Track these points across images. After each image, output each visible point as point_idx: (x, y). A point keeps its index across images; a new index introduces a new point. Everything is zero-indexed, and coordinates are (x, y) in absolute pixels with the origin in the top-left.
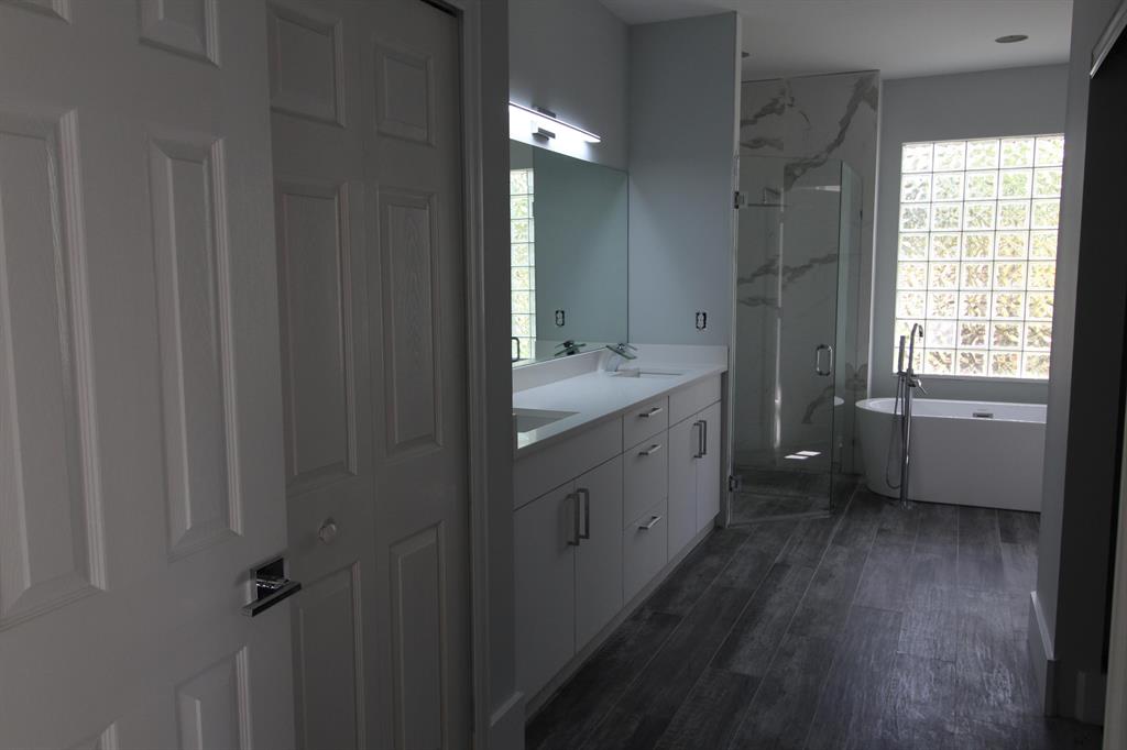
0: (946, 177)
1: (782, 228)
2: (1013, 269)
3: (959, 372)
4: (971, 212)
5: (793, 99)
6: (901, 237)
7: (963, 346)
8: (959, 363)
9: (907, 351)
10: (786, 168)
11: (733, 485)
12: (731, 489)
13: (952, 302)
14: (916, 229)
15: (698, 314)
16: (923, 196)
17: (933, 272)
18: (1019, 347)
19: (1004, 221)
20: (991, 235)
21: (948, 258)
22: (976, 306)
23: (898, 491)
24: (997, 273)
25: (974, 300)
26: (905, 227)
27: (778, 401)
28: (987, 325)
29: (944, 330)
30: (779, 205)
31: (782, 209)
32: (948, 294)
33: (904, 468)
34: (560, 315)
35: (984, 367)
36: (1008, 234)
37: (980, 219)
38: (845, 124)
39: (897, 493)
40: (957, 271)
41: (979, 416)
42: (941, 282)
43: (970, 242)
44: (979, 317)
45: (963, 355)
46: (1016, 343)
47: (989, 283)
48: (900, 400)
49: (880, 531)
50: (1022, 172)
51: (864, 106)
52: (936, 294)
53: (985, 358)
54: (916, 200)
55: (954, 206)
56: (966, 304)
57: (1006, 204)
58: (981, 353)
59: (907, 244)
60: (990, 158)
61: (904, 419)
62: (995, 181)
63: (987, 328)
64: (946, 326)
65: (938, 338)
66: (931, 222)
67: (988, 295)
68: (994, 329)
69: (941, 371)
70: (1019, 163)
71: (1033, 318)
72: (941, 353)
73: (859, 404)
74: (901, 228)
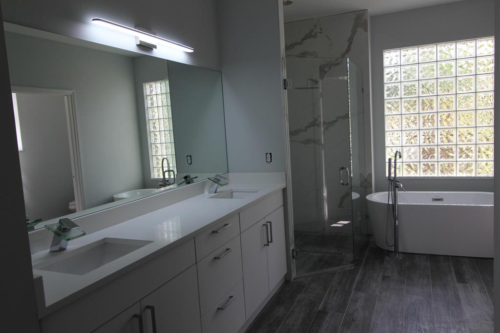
0: (408, 67)
1: (321, 101)
2: (448, 116)
3: (422, 175)
4: (423, 86)
5: (321, 29)
6: (386, 102)
7: (424, 160)
8: (422, 170)
9: (393, 164)
10: (320, 67)
11: (295, 255)
12: (293, 257)
13: (416, 136)
14: (393, 97)
15: (267, 154)
16: (396, 79)
17: (404, 121)
18: (454, 159)
19: (442, 90)
20: (435, 98)
21: (412, 111)
22: (429, 138)
23: (393, 247)
24: (439, 119)
25: (428, 135)
26: (387, 97)
27: (325, 194)
28: (436, 148)
29: (412, 152)
30: (319, 88)
31: (321, 90)
32: (413, 132)
33: (396, 228)
34: (189, 158)
35: (436, 171)
36: (444, 97)
37: (428, 89)
38: (350, 41)
39: (393, 249)
40: (417, 119)
41: (436, 200)
42: (409, 126)
43: (423, 102)
44: (431, 144)
45: (424, 165)
46: (452, 157)
47: (435, 125)
48: (390, 192)
49: (384, 278)
50: (449, 62)
51: (360, 30)
52: (406, 132)
53: (436, 166)
54: (393, 81)
55: (413, 83)
56: (423, 137)
57: (442, 80)
58: (434, 163)
59: (389, 106)
60: (432, 56)
61: (394, 206)
62: (435, 68)
63: (436, 150)
64: (413, 149)
65: (410, 156)
66: (401, 93)
67: (436, 132)
68: (440, 150)
69: (413, 174)
70: (448, 57)
71: (461, 143)
72: (412, 164)
73: (368, 197)
74: (386, 97)
